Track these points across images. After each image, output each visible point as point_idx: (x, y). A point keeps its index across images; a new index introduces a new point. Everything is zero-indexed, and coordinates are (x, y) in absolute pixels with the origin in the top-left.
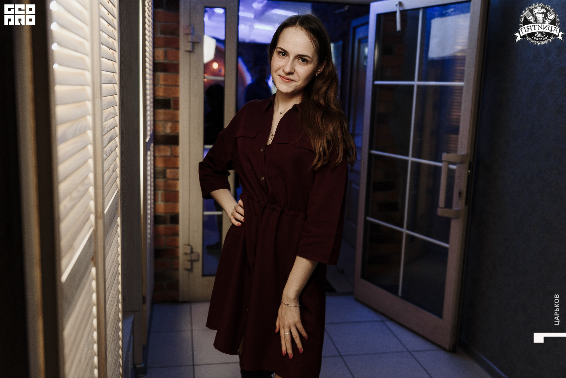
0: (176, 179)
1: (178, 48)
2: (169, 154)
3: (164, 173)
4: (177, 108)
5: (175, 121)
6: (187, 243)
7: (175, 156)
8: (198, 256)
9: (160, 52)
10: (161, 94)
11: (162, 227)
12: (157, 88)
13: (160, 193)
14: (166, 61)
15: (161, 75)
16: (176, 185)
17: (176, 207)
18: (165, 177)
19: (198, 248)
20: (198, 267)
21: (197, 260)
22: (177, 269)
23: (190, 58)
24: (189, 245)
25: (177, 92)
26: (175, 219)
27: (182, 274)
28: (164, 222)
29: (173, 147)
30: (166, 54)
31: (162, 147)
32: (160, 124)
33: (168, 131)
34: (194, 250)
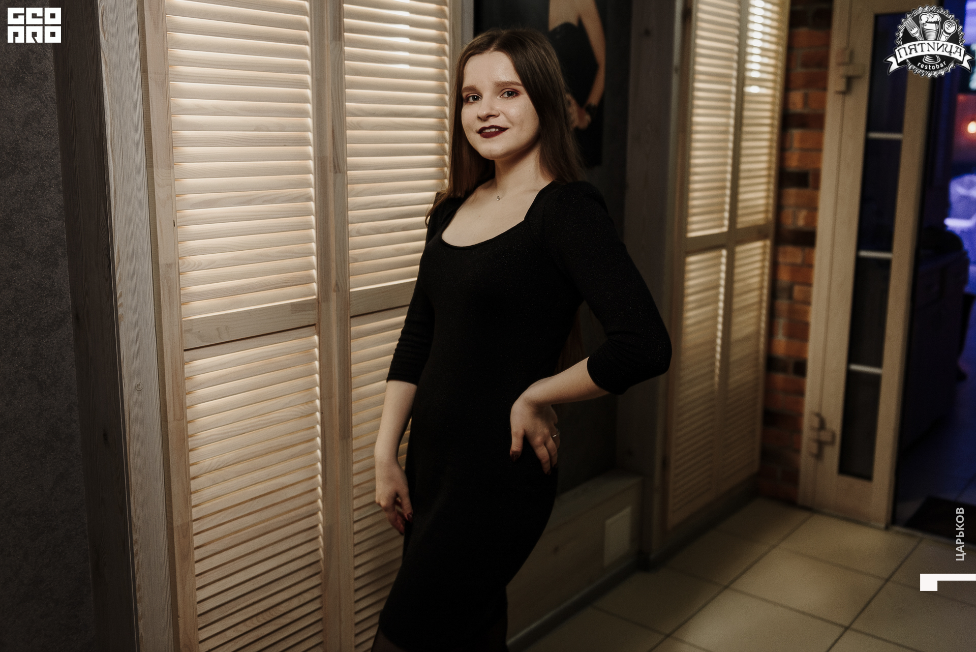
0: (807, 302)
1: (825, 89)
2: (799, 260)
3: (790, 290)
4: (817, 186)
5: (812, 208)
6: (816, 410)
7: (808, 266)
8: (833, 435)
9: (797, 98)
10: (794, 162)
11: (780, 378)
12: (788, 154)
13: (781, 323)
14: (806, 111)
15: (796, 134)
16: (806, 313)
17: (803, 349)
18: (790, 297)
19: (835, 423)
20: (832, 455)
21: (832, 443)
22: (798, 451)
23: (844, 102)
24: (819, 415)
25: (819, 159)
26: (800, 368)
27: (805, 460)
28: (784, 370)
29: (807, 250)
30: (806, 99)
31: (790, 249)
32: (788, 212)
33: (801, 222)
34: (828, 425)
